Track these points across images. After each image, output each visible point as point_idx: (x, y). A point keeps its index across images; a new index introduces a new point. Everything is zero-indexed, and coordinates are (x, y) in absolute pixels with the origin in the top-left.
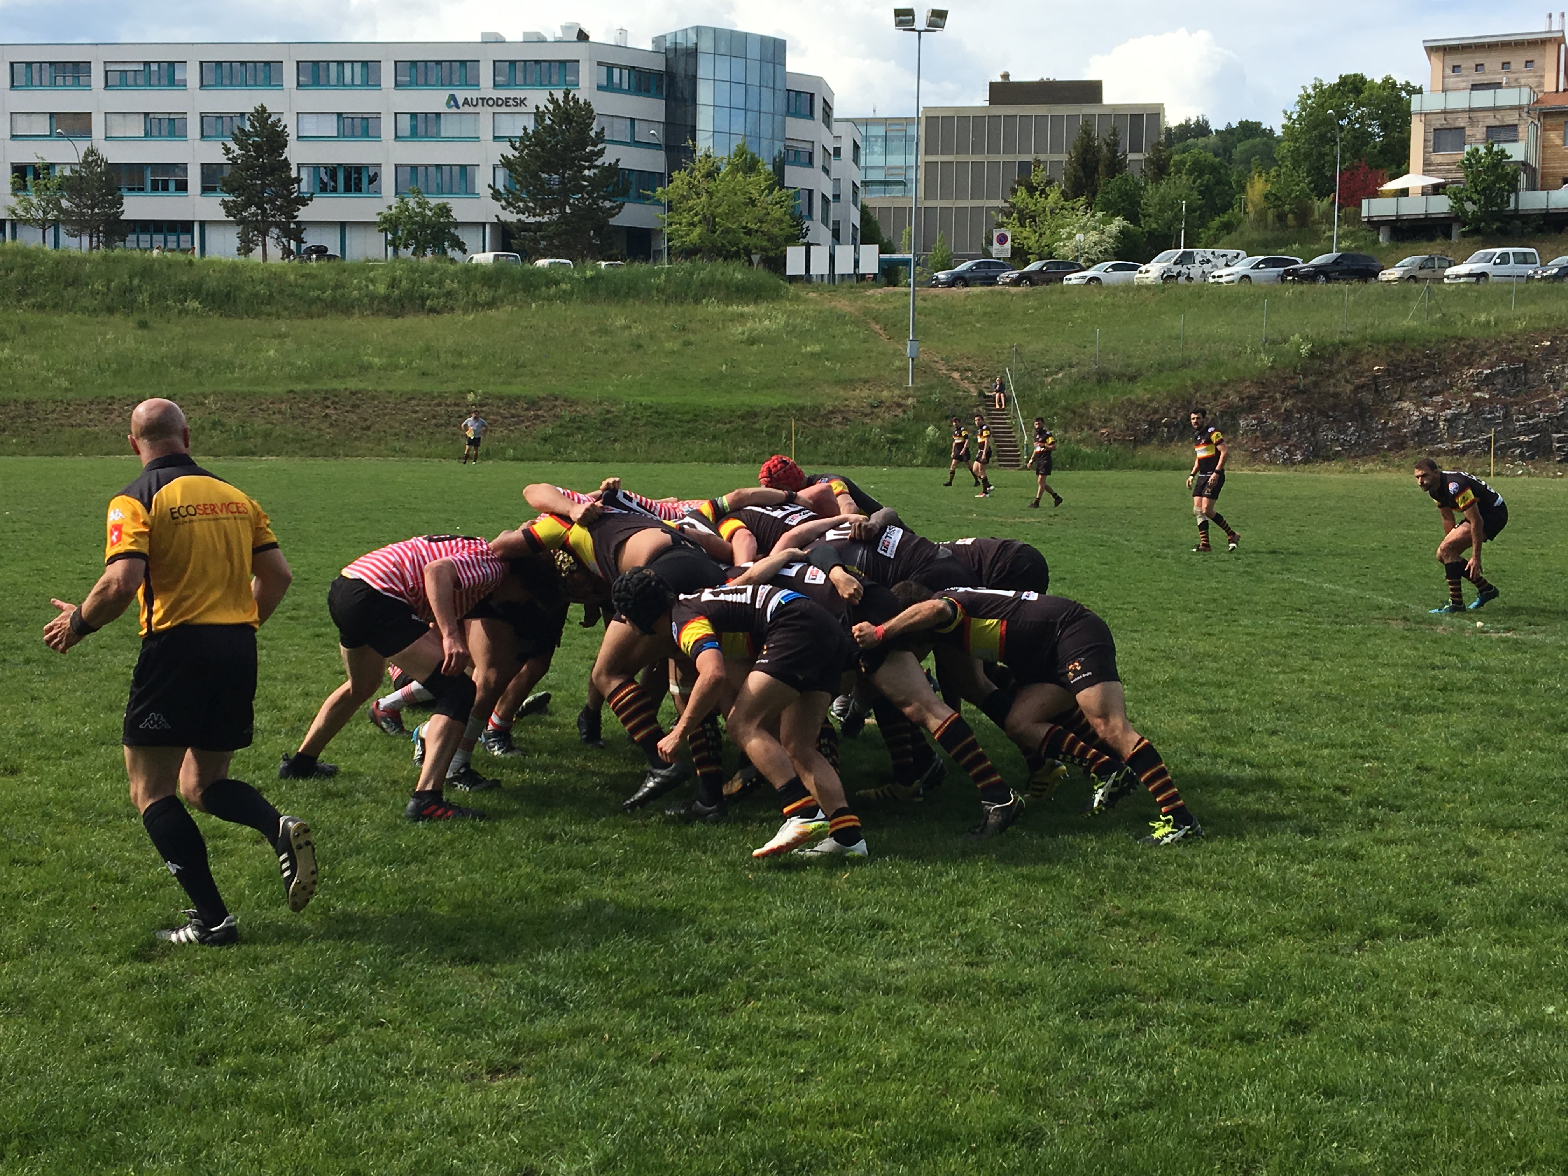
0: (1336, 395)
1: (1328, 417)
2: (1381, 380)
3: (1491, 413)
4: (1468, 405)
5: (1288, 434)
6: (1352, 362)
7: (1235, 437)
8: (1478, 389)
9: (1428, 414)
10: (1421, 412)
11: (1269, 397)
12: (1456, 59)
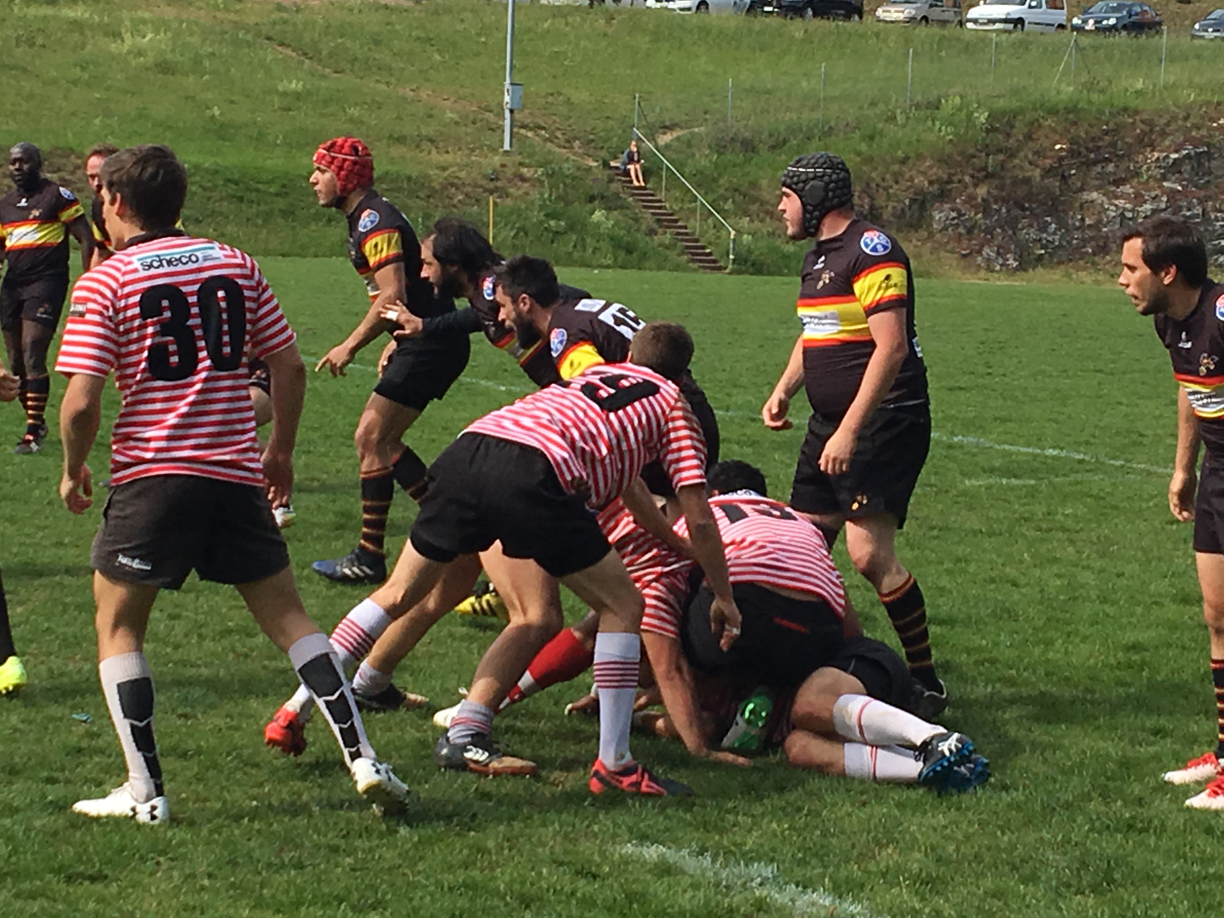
2: (1066, 162)
6: (1029, 137)
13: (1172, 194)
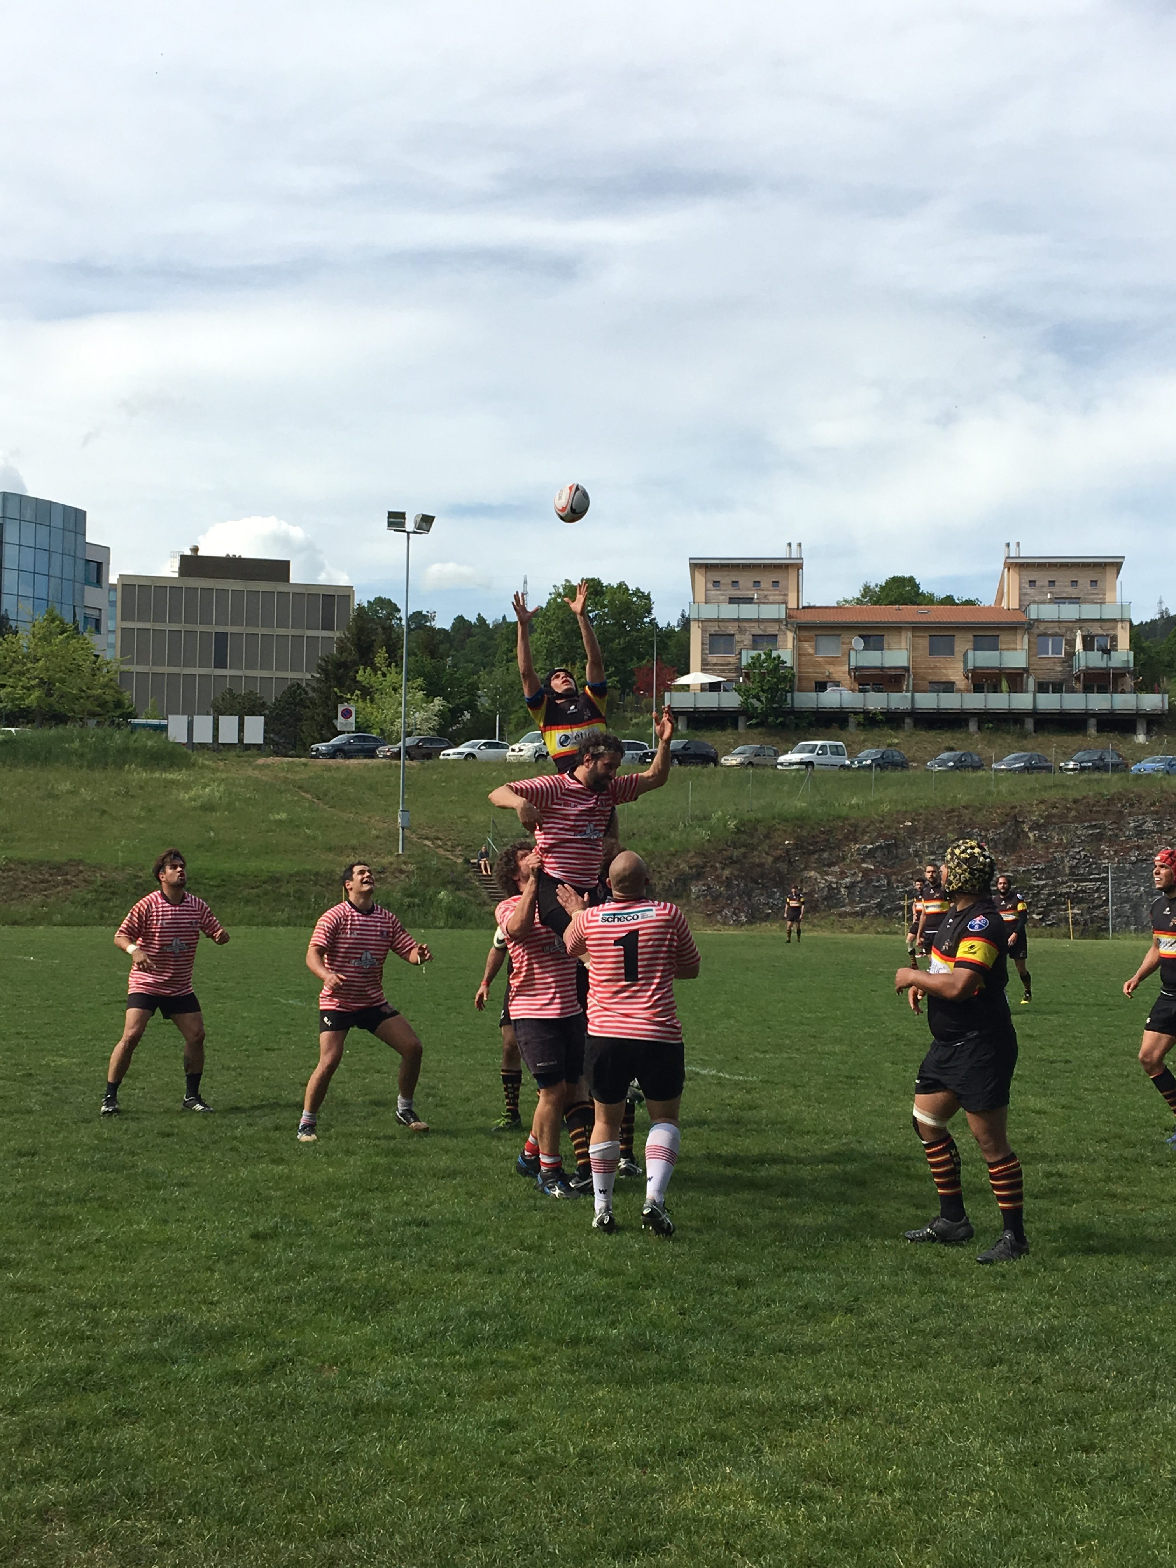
0: (761, 865)
1: (758, 883)
2: (792, 852)
3: (878, 881)
4: (860, 875)
5: (730, 898)
6: (767, 836)
7: (689, 902)
8: (863, 861)
9: (831, 882)
10: (826, 880)
11: (711, 866)
12: (716, 576)
13: (866, 872)
